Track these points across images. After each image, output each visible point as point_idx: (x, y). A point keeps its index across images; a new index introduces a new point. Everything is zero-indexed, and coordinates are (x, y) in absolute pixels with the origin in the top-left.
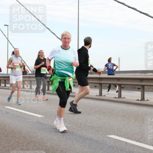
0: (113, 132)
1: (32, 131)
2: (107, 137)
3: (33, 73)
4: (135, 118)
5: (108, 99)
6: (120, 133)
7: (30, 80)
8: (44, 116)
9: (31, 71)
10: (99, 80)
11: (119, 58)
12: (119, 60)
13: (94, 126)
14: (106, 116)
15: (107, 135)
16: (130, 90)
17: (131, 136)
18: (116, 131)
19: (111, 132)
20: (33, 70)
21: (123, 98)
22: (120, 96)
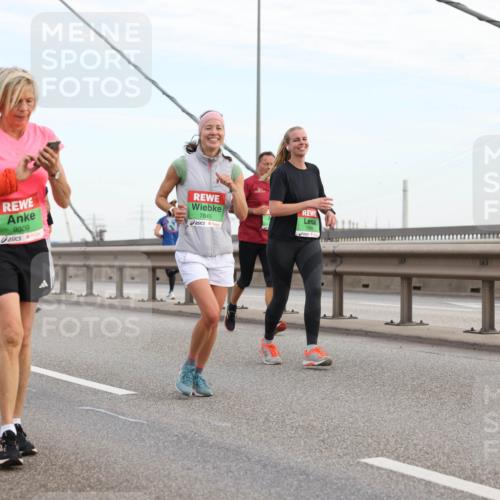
0: (382, 447)
1: (93, 444)
2: (358, 462)
3: (98, 239)
4: (459, 396)
5: (365, 328)
6: (406, 449)
7: (88, 263)
8: (135, 390)
9: (90, 232)
10: (334, 261)
11: (405, 182)
12: (405, 191)
13: (315, 424)
14: (357, 391)
15: (358, 457)
16: (443, 296)
17: (445, 458)
18: (392, 444)
19: (374, 445)
20: (98, 229)
21: (417, 324)
22: (407, 317)
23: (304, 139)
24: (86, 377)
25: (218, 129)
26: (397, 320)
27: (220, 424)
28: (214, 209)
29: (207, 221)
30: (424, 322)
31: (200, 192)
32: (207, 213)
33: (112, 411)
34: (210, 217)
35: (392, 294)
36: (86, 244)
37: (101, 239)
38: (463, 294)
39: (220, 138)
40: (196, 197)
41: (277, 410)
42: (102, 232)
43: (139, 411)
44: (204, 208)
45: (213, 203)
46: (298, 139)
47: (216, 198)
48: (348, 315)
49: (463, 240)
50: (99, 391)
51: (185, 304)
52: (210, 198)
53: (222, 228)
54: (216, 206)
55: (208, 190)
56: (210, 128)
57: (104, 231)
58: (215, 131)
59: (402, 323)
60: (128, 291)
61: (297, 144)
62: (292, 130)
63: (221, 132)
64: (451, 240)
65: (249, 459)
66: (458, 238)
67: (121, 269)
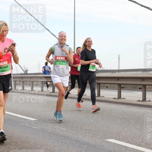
0: (112, 136)
2: (105, 141)
6: (119, 136)
8: (37, 119)
12: (119, 58)
15: (105, 139)
17: (131, 139)
18: (115, 135)
19: (110, 135)
20: (26, 70)
21: (123, 99)
22: (120, 96)
23: (91, 42)
24: (22, 115)
25: (65, 37)
26: (117, 97)
27: (63, 129)
28: (63, 62)
29: (61, 66)
30: (125, 98)
31: (59, 57)
32: (61, 63)
33: (30, 125)
34: (62, 64)
35: (115, 89)
36: (22, 74)
37: (27, 73)
38: (137, 89)
39: (65, 40)
40: (58, 58)
41: (80, 125)
42: (27, 71)
43: (38, 125)
44: (60, 61)
45: (63, 60)
46: (89, 42)
47: (64, 58)
48: (102, 96)
49: (137, 73)
50: (26, 119)
51: (52, 92)
52: (62, 58)
53: (66, 67)
54: (64, 61)
55: (61, 56)
56: (62, 37)
57: (28, 70)
58: (64, 38)
59: (118, 98)
60: (35, 88)
61: (89, 43)
62: (88, 39)
63: (65, 38)
64: (133, 73)
65: (72, 140)
66: (135, 73)
67: (33, 82)
